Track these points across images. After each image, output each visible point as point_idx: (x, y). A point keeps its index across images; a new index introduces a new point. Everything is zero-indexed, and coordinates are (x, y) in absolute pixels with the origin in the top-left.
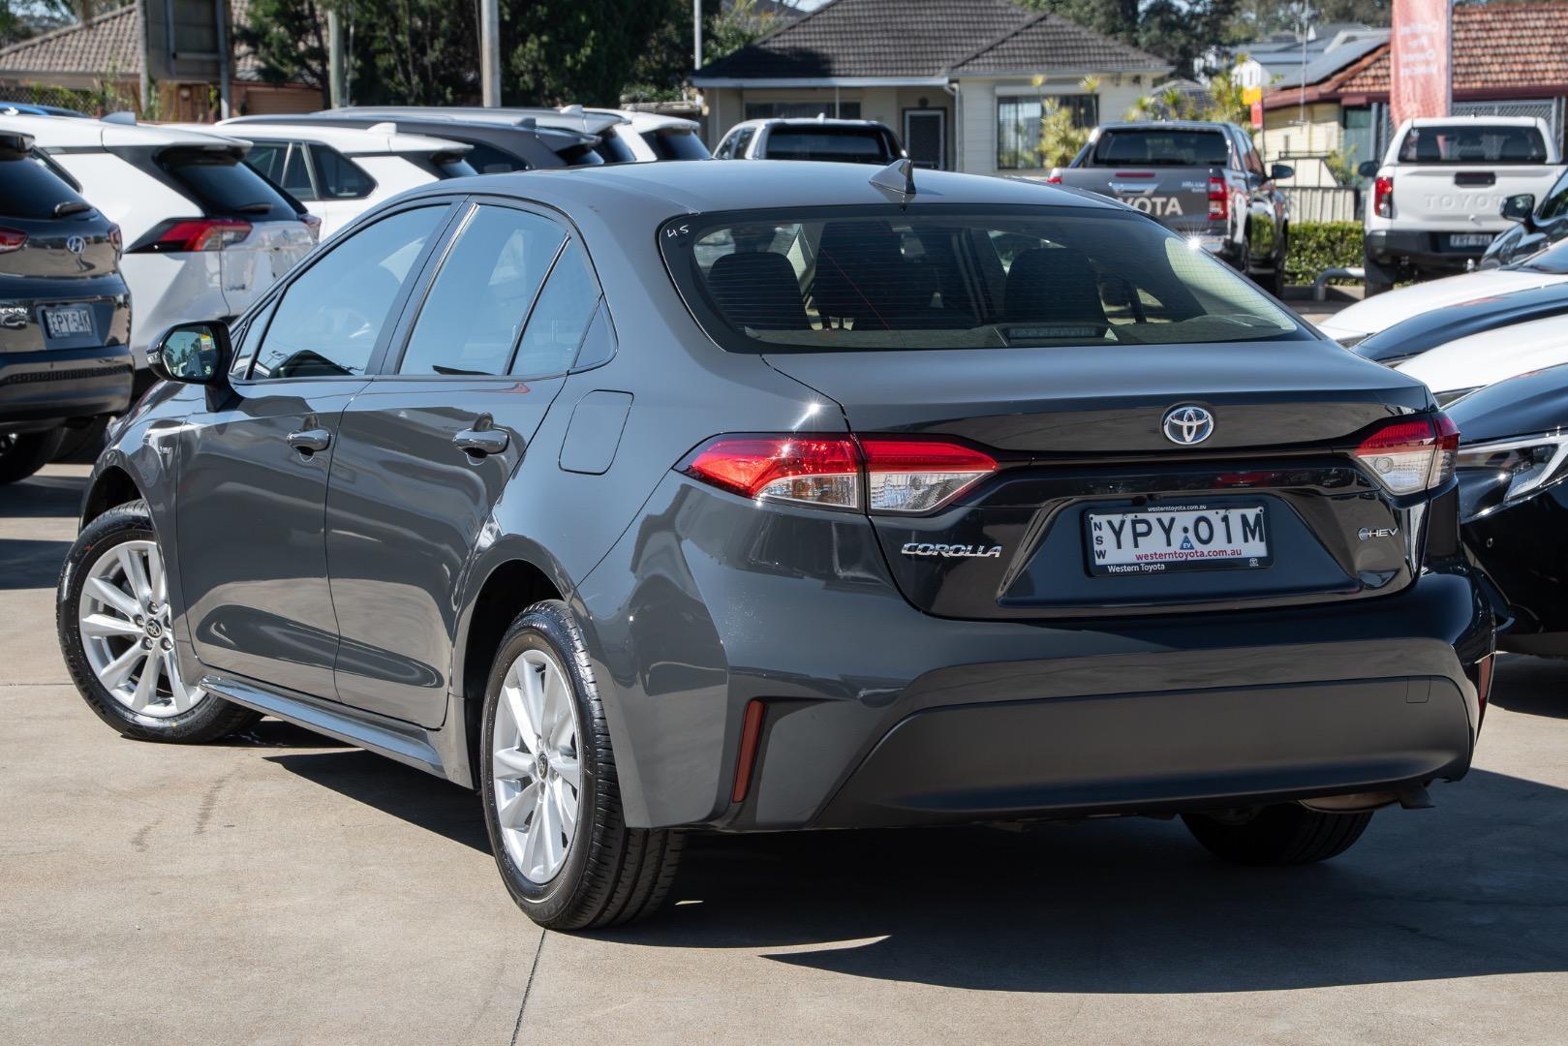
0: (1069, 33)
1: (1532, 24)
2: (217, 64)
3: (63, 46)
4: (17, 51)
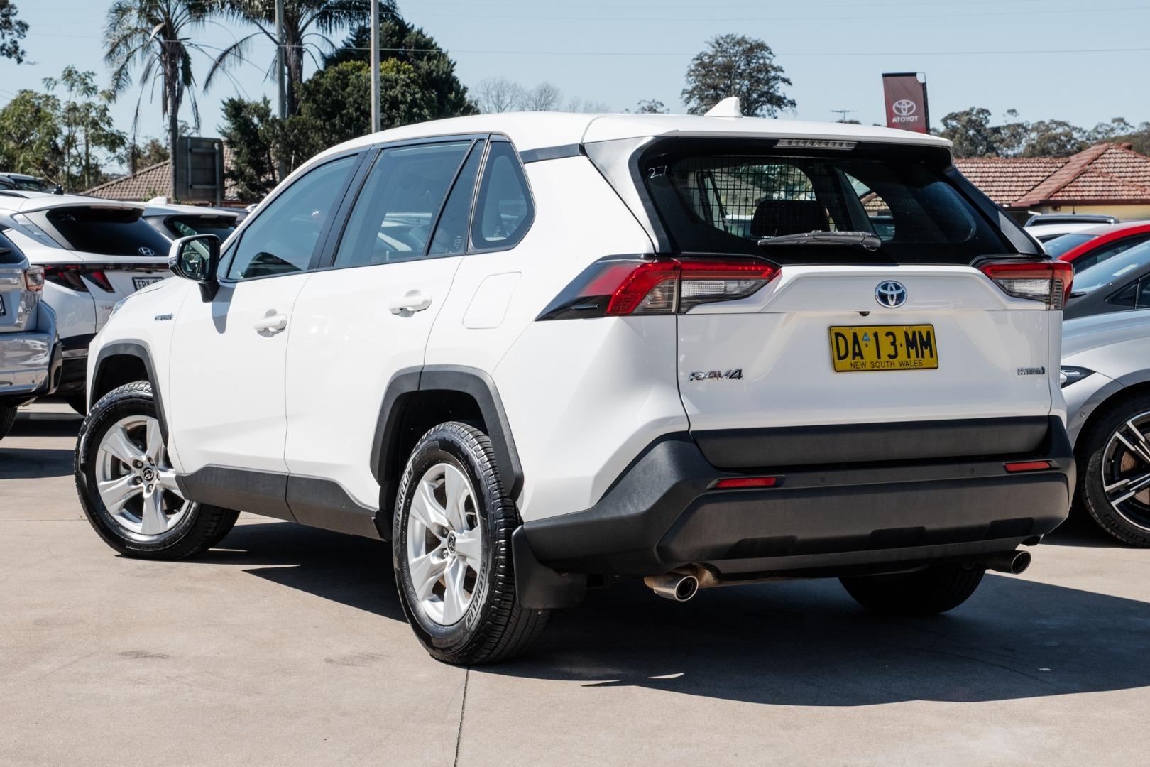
2: (214, 191)
3: (128, 185)
4: (103, 189)
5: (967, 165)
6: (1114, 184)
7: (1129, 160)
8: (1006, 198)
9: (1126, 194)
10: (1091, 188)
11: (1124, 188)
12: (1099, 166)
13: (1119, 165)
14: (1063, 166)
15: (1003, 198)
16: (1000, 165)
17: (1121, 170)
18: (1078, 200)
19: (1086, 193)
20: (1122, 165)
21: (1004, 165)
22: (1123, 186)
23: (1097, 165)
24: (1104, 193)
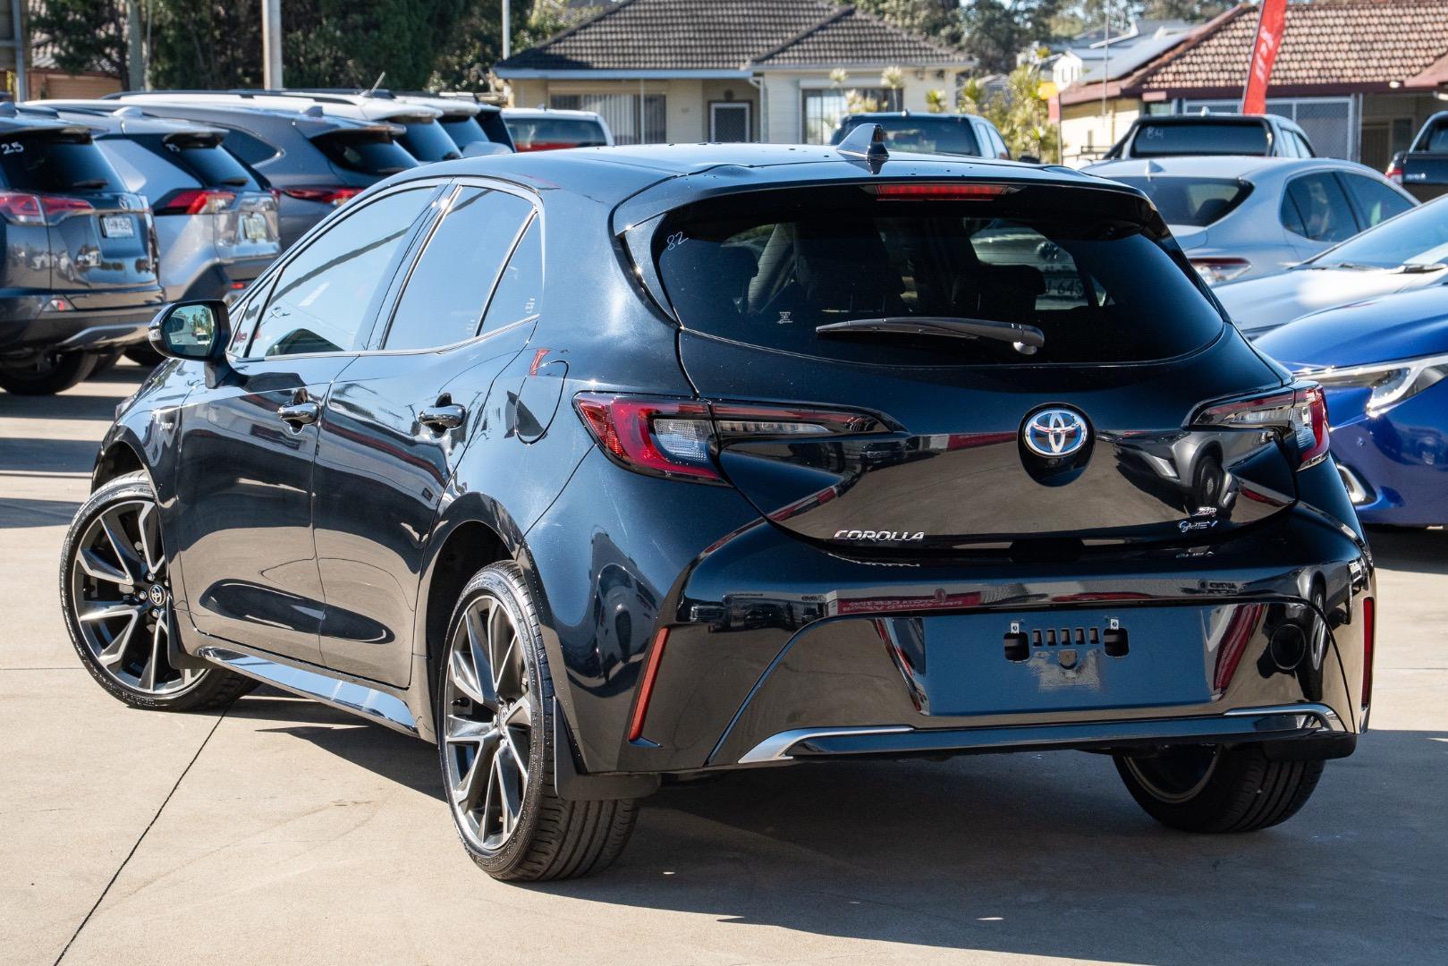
0: (874, 27)
1: (1331, 22)
2: (12, 51)
5: (1329, 13)
8: (1396, 71)
15: (1391, 71)
16: (1389, 12)
21: (1396, 12)
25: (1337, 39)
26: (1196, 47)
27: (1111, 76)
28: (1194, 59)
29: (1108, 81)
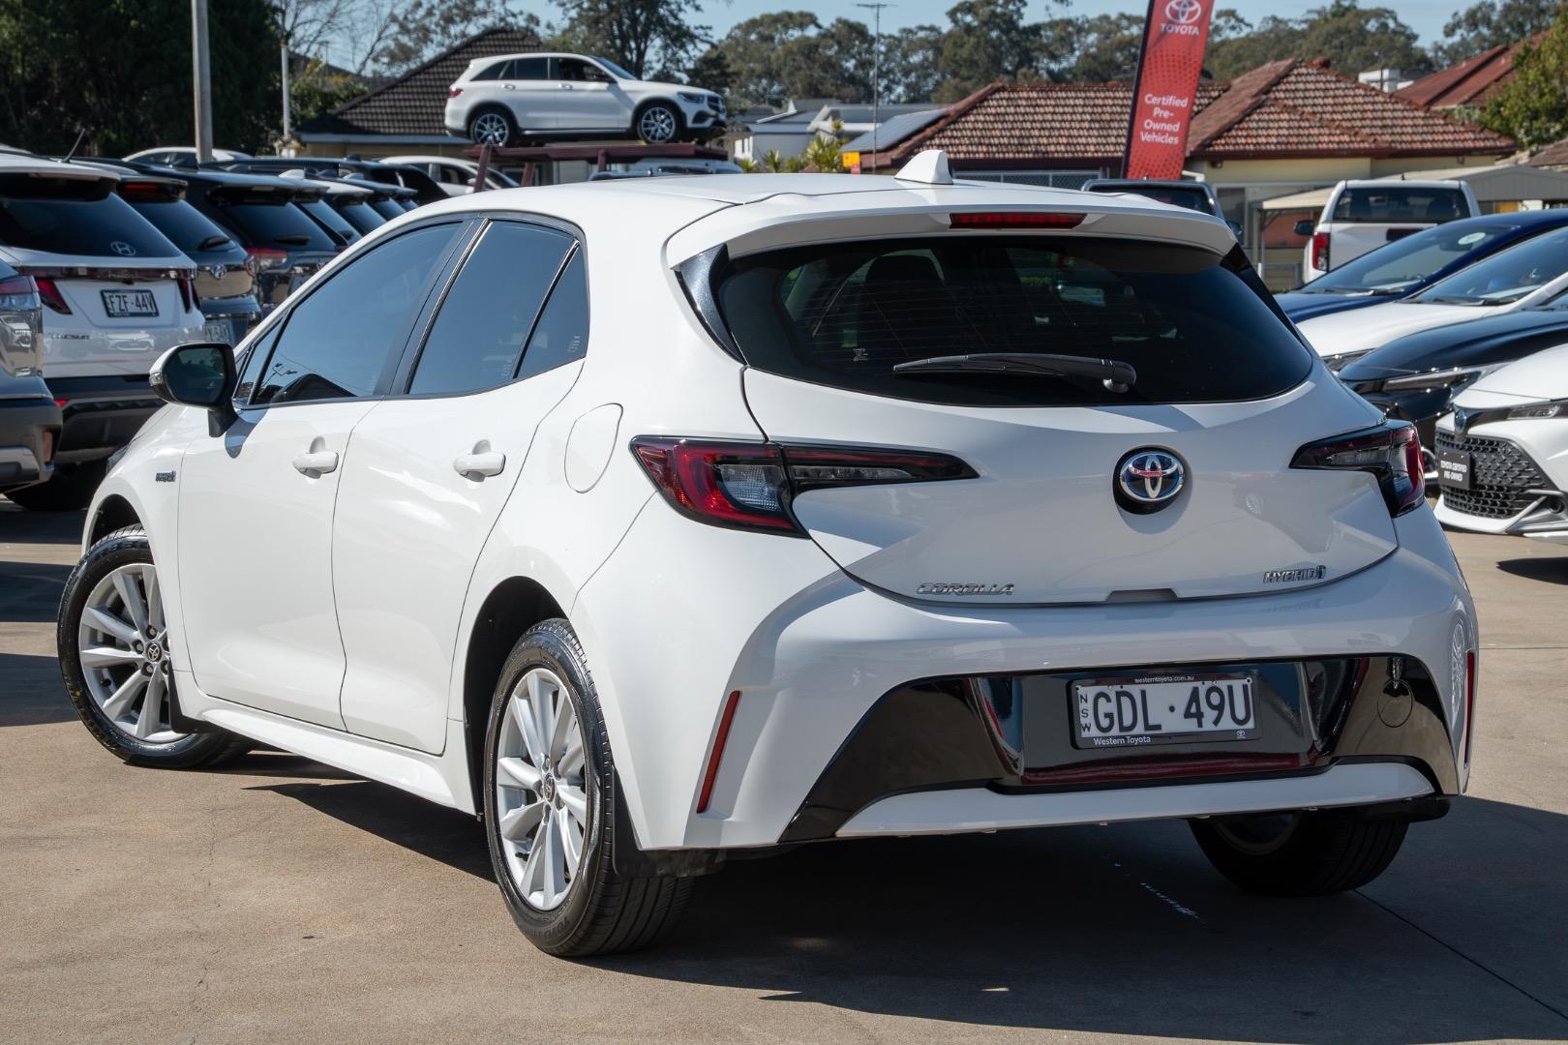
1: (1072, 102)
5: (1069, 94)
6: (1307, 124)
7: (1328, 85)
9: (1327, 140)
10: (1270, 132)
11: (1322, 131)
12: (1282, 95)
13: (1312, 94)
14: (1219, 96)
16: (1121, 95)
17: (1316, 101)
18: (1250, 151)
19: (1263, 140)
20: (1317, 94)
22: (1322, 127)
23: (1278, 95)
24: (1291, 140)
25: (1079, 117)
26: (954, 122)
27: (880, 146)
28: (955, 133)
29: (878, 151)
